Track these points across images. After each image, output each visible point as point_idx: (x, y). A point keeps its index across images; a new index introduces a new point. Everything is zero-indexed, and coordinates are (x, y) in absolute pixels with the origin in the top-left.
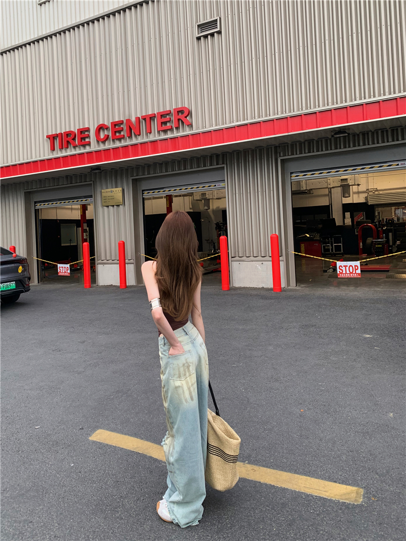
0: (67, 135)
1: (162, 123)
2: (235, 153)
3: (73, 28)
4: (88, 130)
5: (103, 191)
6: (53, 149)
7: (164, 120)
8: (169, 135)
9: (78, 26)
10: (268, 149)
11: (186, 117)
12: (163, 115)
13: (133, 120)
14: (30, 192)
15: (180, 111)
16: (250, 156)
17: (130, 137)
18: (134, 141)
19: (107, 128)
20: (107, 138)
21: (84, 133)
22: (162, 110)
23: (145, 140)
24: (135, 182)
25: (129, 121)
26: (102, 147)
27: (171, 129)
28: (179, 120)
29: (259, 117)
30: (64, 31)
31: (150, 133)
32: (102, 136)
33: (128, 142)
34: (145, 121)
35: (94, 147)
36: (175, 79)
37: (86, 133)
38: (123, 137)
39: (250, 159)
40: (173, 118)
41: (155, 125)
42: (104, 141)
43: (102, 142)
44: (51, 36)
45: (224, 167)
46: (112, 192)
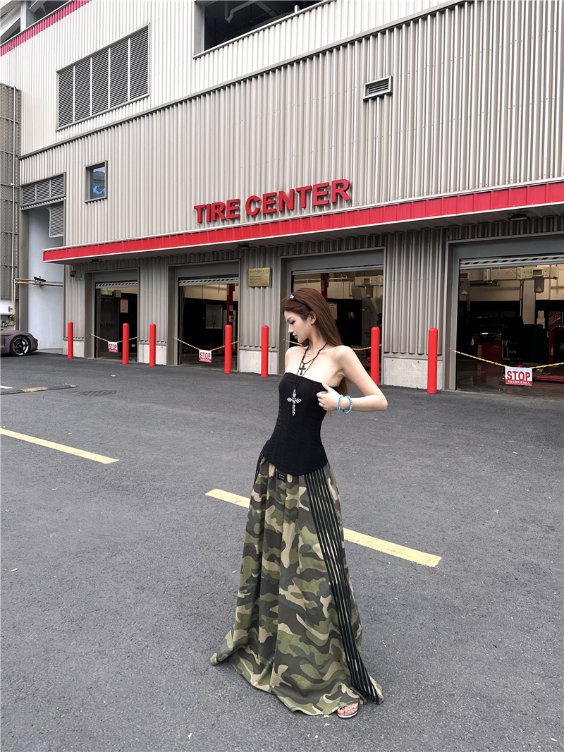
0: (216, 206)
1: (318, 197)
2: (397, 234)
3: (229, 86)
4: (238, 202)
5: (250, 270)
6: (200, 221)
7: (321, 193)
8: (325, 211)
9: (234, 84)
10: (435, 231)
11: (345, 191)
12: (319, 188)
13: (287, 192)
14: (174, 267)
15: (339, 184)
16: (414, 239)
17: (283, 211)
18: (287, 217)
19: (259, 201)
20: (258, 211)
21: (234, 204)
22: (319, 183)
23: (299, 215)
24: (285, 263)
25: (282, 193)
26: (252, 222)
27: (328, 205)
28: (337, 194)
29: (428, 194)
30: (219, 89)
31: (305, 208)
32: (253, 210)
33: (280, 218)
34: (300, 194)
35: (244, 221)
36: (337, 147)
37: (236, 206)
38: (275, 212)
39: (414, 242)
40: (330, 192)
41: (310, 199)
42: (254, 216)
43: (252, 216)
44: (204, 94)
45: (383, 250)
46: (259, 271)
